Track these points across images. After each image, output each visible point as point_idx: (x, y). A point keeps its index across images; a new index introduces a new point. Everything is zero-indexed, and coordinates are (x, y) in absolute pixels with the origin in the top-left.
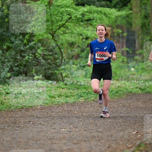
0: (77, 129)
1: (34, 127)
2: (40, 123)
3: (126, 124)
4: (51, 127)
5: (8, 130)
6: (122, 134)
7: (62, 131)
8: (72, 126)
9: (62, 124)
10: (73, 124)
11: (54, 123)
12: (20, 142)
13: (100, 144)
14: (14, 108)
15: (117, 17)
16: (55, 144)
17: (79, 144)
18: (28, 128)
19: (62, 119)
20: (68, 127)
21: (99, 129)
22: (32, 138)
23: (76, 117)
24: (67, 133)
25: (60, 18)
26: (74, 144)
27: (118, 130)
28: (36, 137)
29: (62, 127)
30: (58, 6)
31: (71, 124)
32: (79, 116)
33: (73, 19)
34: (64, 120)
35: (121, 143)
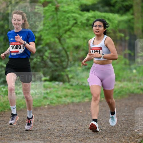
0: (82, 127)
1: (42, 125)
2: (48, 121)
3: (128, 122)
4: (57, 125)
5: (18, 128)
6: (124, 132)
7: (68, 130)
8: (77, 124)
9: (68, 123)
10: (79, 123)
11: (61, 122)
12: (28, 140)
13: (104, 141)
14: (23, 108)
15: (120, 22)
16: (62, 141)
17: (84, 141)
18: (36, 126)
19: (68, 118)
20: (74, 125)
21: (103, 127)
22: (40, 135)
23: (81, 116)
24: (73, 131)
25: (66, 23)
26: (80, 141)
27: (120, 128)
28: (44, 134)
29: (68, 125)
30: (65, 12)
31: (76, 122)
32: (84, 115)
33: (79, 24)
34: (70, 119)
35: (124, 140)
